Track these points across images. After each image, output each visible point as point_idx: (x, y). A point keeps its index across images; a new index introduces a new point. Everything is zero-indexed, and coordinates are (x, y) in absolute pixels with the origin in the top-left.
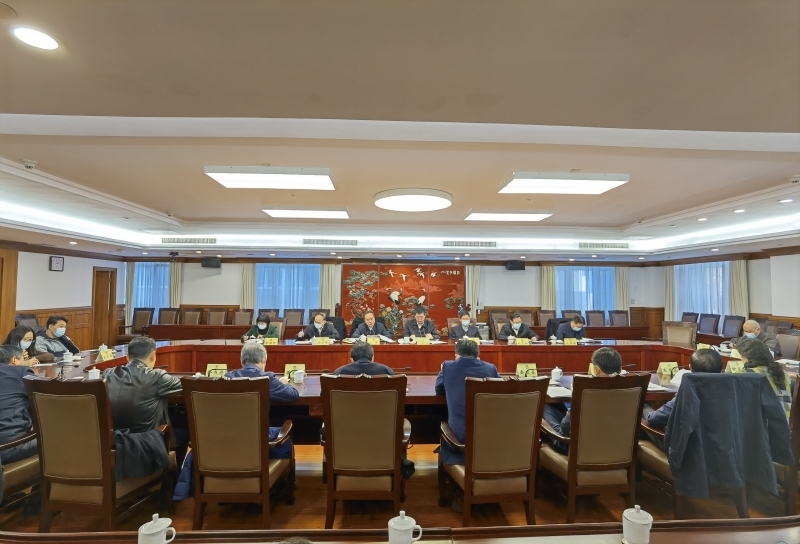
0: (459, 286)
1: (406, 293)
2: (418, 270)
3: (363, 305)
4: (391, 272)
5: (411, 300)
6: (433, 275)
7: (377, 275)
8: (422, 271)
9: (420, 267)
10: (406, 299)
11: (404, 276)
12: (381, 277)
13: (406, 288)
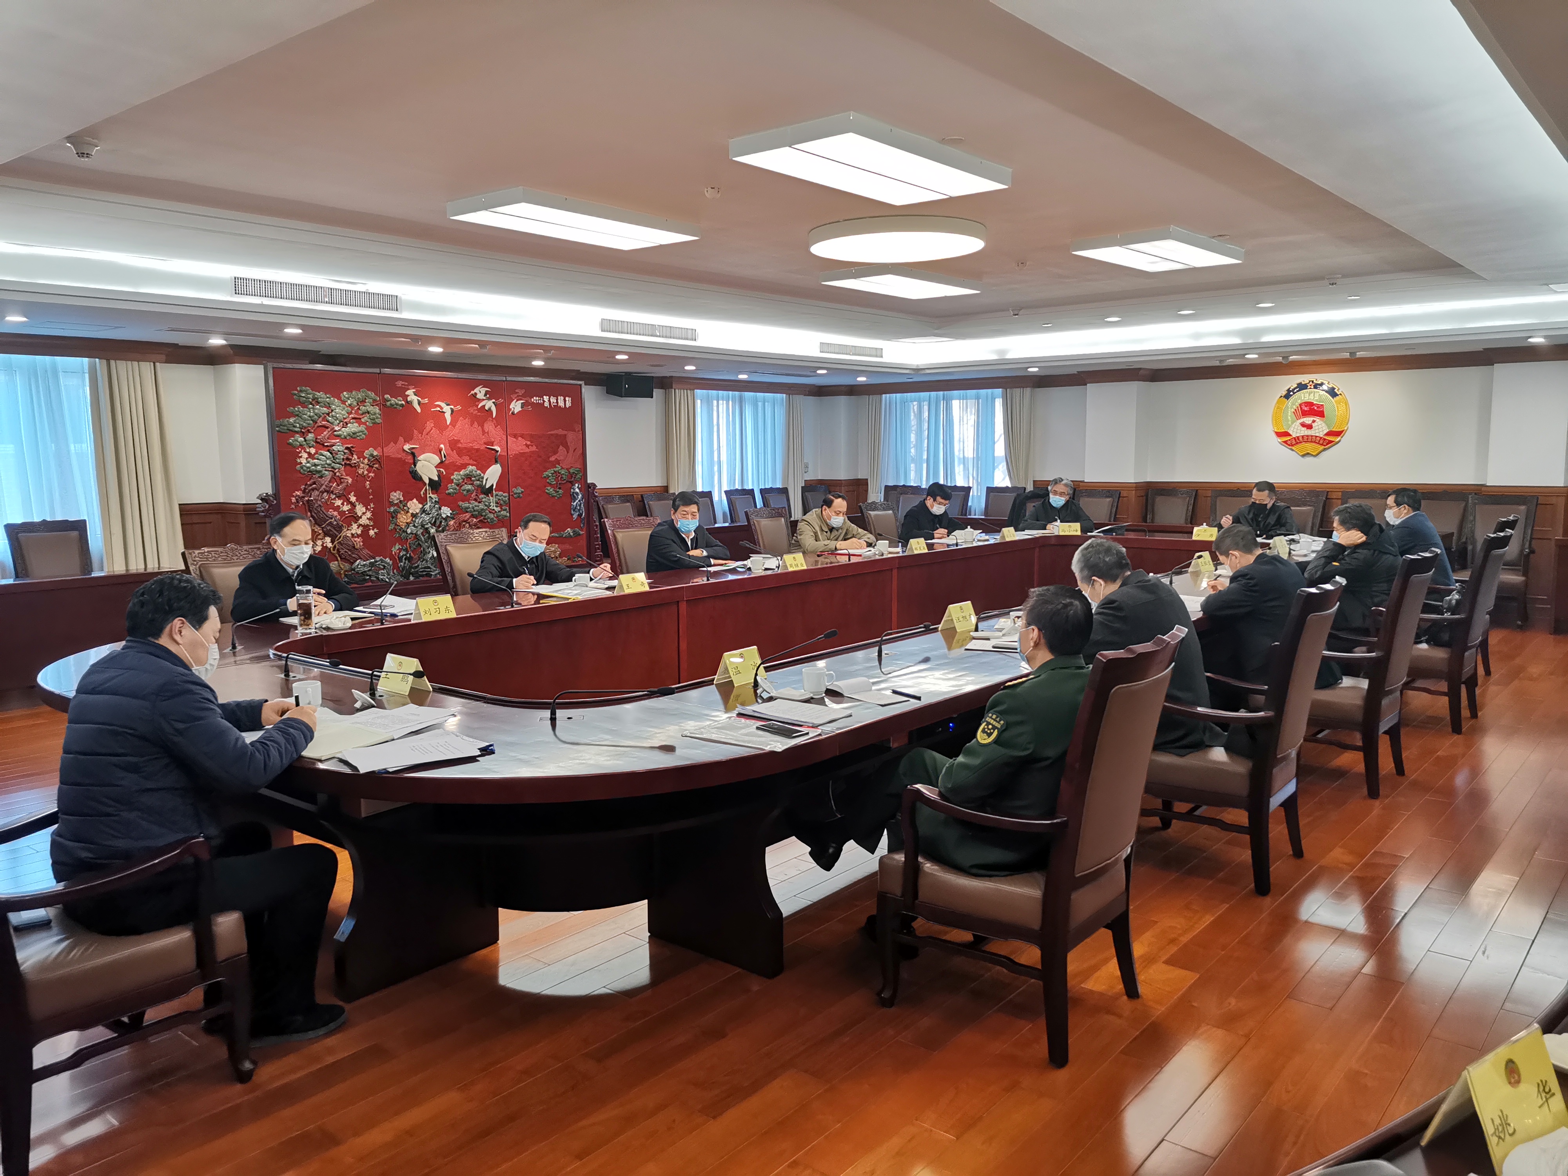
0: (571, 436)
1: (454, 457)
2: (480, 392)
3: (344, 497)
4: (411, 394)
5: (469, 478)
6: (516, 406)
7: (374, 403)
8: (489, 395)
9: (485, 384)
10: (456, 476)
11: (447, 409)
12: (387, 409)
13: (453, 444)
